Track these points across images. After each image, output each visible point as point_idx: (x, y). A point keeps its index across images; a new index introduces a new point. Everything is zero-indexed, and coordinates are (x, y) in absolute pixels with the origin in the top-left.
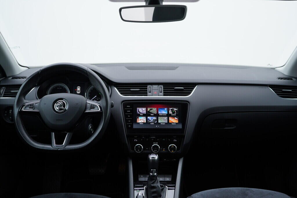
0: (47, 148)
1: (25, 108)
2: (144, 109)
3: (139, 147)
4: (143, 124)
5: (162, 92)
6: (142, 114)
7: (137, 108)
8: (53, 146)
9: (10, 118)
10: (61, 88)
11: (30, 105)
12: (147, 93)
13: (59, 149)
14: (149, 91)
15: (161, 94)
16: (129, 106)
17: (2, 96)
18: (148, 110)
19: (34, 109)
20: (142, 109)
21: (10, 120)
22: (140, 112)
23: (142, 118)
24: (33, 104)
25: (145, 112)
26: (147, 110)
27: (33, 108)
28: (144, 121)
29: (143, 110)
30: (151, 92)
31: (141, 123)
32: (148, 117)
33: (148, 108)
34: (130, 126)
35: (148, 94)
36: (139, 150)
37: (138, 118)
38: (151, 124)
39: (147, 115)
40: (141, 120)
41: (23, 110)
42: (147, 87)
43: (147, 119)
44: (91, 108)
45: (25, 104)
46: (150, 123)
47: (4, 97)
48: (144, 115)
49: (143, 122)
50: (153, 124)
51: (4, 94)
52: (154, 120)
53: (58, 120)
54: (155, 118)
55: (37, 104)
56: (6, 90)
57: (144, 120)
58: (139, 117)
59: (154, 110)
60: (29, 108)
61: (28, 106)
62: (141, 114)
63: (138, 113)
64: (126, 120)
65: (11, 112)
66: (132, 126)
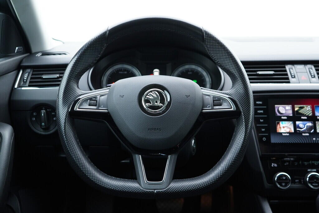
0: (130, 187)
1: (81, 105)
2: (289, 107)
3: (284, 178)
4: (288, 134)
5: (314, 77)
6: (286, 116)
7: (276, 106)
8: (142, 184)
9: (41, 126)
10: (126, 72)
11: (91, 99)
12: (288, 79)
13: (155, 190)
14: (292, 76)
15: (314, 79)
16: (260, 103)
17: (27, 84)
18: (296, 109)
19: (99, 107)
20: (285, 108)
21: (43, 129)
22: (282, 114)
23: (285, 123)
24: (96, 97)
25: (290, 113)
26: (293, 109)
27: (96, 106)
28: (290, 129)
29: (286, 110)
30: (295, 77)
31: (285, 133)
32: (297, 123)
33: (295, 106)
34: (264, 139)
35: (291, 80)
36: (283, 184)
37: (279, 123)
38: (303, 134)
39: (295, 117)
40: (285, 128)
41: (76, 108)
42: (285, 67)
43: (295, 127)
44: (214, 105)
45: (80, 97)
46: (301, 133)
47: (29, 86)
48: (289, 119)
49: (288, 130)
50: (307, 134)
51: (30, 82)
52: (310, 128)
53: (152, 129)
54: (310, 124)
55: (102, 97)
56: (32, 74)
57: (290, 127)
58: (281, 123)
59: (307, 110)
60: (89, 105)
61: (85, 100)
62: (284, 116)
63: (278, 114)
64: (257, 127)
65: (44, 114)
66: (269, 138)
